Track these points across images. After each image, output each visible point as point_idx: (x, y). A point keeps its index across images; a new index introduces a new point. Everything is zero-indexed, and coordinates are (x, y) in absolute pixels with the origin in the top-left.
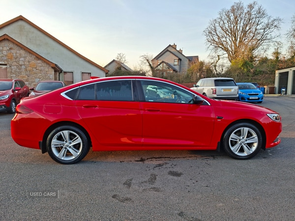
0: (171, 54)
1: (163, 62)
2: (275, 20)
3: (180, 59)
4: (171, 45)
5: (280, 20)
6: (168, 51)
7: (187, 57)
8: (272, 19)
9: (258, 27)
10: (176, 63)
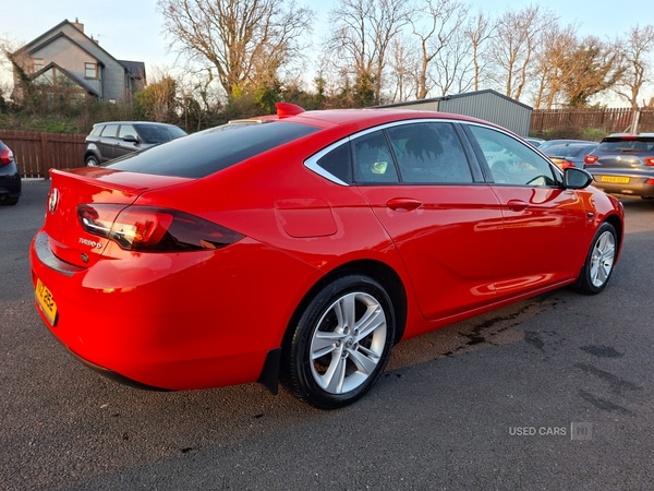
0: (73, 47)
1: (52, 66)
2: (302, 11)
3: (101, 65)
4: (70, 21)
5: (311, 13)
6: (62, 35)
7: (120, 63)
8: (297, 8)
9: (273, 19)
10: (92, 73)
